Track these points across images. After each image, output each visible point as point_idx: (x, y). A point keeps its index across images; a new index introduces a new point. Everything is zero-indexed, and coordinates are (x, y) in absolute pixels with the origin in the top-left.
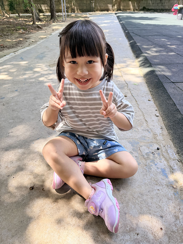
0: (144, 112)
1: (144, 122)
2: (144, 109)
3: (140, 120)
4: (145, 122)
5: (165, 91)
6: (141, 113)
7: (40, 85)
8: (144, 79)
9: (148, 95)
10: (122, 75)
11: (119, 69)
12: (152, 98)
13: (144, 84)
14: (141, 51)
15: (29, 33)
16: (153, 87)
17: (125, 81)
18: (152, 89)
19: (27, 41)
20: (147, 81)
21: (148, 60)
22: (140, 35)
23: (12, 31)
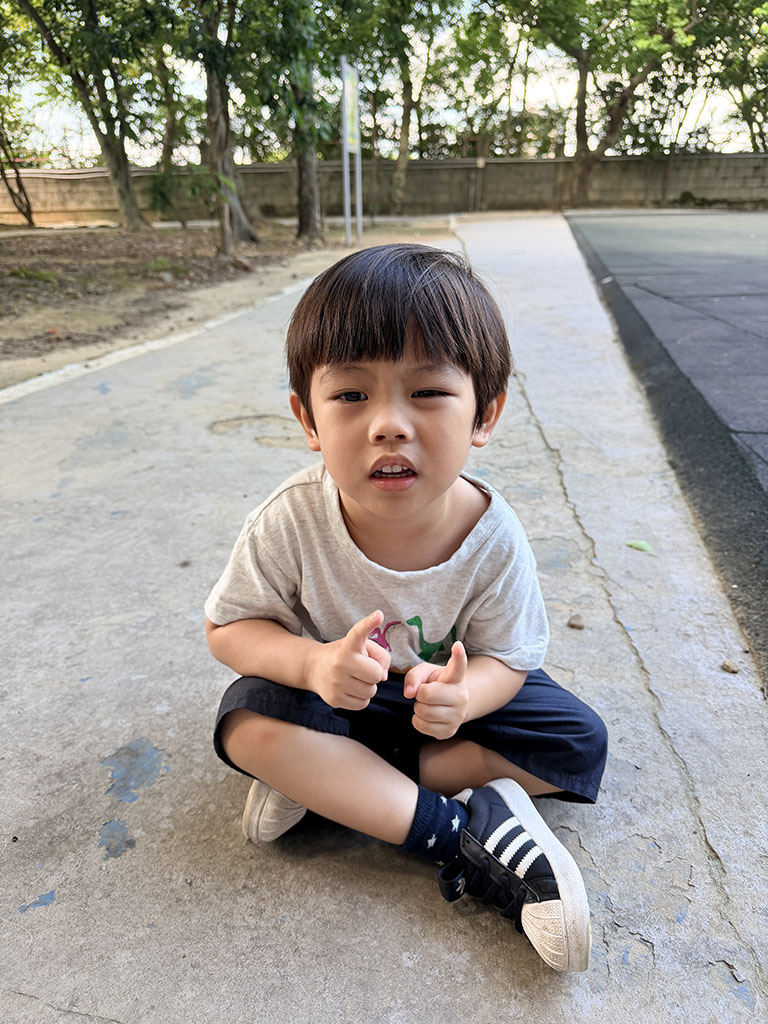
0: (693, 764)
1: (697, 869)
2: (697, 736)
3: (664, 844)
4: (702, 868)
6: (673, 778)
7: (111, 532)
8: (694, 514)
9: (718, 622)
10: (566, 485)
11: (552, 450)
12: (747, 652)
13: (692, 548)
14: (672, 363)
15: (195, 285)
16: (745, 574)
17: (581, 521)
18: (743, 586)
19: (167, 318)
20: (712, 533)
21: (713, 413)
22: (667, 294)
23: (125, 278)
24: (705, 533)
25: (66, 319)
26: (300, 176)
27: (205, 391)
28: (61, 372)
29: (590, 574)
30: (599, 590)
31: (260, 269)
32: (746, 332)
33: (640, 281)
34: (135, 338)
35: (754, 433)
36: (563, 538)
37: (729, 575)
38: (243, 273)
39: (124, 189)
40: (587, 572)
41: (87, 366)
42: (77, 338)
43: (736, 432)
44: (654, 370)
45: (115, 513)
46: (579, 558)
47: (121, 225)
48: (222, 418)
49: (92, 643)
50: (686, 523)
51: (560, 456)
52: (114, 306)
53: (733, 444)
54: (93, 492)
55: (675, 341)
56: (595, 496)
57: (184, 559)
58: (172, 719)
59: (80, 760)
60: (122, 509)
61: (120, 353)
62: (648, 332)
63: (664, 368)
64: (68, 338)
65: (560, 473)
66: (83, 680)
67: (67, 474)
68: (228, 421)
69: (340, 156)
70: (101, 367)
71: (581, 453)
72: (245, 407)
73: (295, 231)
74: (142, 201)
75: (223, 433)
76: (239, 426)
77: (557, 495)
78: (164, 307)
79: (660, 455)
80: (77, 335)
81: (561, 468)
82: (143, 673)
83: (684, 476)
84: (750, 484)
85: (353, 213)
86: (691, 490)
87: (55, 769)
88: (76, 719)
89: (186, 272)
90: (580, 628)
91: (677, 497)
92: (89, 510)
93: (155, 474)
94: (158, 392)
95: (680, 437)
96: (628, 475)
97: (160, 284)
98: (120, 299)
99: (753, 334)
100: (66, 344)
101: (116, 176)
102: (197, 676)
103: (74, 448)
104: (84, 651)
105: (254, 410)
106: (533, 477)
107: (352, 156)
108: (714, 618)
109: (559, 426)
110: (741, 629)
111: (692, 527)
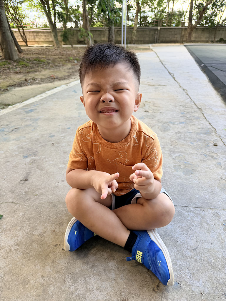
10: (205, 116)
11: (199, 109)
17: (211, 124)
22: (221, 69)
29: (216, 135)
30: (219, 139)
33: (213, 65)
36: (208, 128)
39: (55, 35)
40: (215, 135)
44: (222, 90)
46: (213, 132)
47: (54, 46)
51: (202, 110)
52: (64, 70)
56: (213, 119)
62: (218, 79)
64: (57, 78)
65: (203, 114)
67: (79, 111)
69: (121, 26)
70: (71, 86)
71: (207, 109)
74: (60, 38)
77: (204, 119)
81: (203, 112)
85: (124, 43)
90: (217, 145)
96: (220, 115)
97: (74, 64)
100: (57, 80)
101: (53, 31)
106: (196, 115)
107: (124, 26)
109: (199, 103)
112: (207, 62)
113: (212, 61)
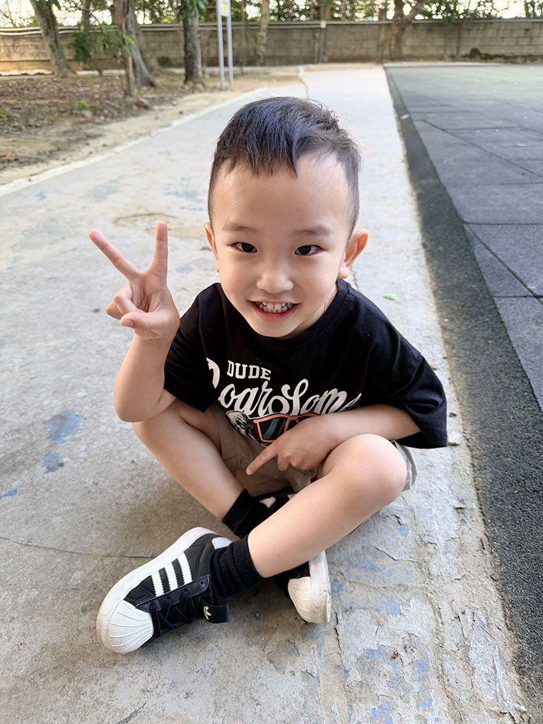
5: (499, 329)
7: (48, 291)
8: (431, 277)
9: (432, 341)
12: (445, 358)
13: (425, 298)
14: (437, 176)
15: (108, 119)
16: (454, 313)
17: (358, 282)
18: (452, 320)
19: (88, 144)
20: (439, 288)
21: (455, 210)
22: (444, 128)
23: (57, 114)
24: (435, 289)
25: (14, 146)
26: (186, 36)
27: (112, 197)
28: (12, 185)
31: (156, 107)
32: (492, 154)
33: (428, 118)
34: (64, 159)
35: (480, 224)
37: (445, 313)
38: (144, 111)
39: (54, 44)
41: (30, 180)
42: (22, 160)
43: (468, 223)
44: (424, 182)
45: (50, 279)
47: (53, 73)
48: (124, 215)
49: (37, 358)
50: (424, 283)
52: (49, 136)
53: (464, 231)
54: (36, 265)
55: (442, 161)
56: (369, 266)
57: (96, 307)
58: (87, 400)
59: (30, 423)
60: (55, 276)
61: (54, 170)
62: (426, 155)
63: (431, 180)
64: (16, 160)
66: (31, 379)
67: (18, 254)
68: (128, 217)
69: (216, 19)
70: (39, 181)
72: (140, 207)
73: (184, 78)
74: (69, 54)
75: (125, 226)
76: (136, 221)
78: (84, 137)
79: (418, 240)
80: (22, 157)
82: (70, 375)
83: (429, 253)
84: (469, 257)
85: (226, 64)
86: (432, 262)
87: (15, 428)
88: (27, 400)
89: (102, 110)
91: (423, 266)
92: (33, 277)
93: (76, 253)
94: (80, 197)
95: (432, 227)
96: (395, 252)
97: (82, 120)
98: (53, 131)
99: (497, 156)
100: (14, 164)
101: (47, 34)
102: (103, 376)
103: (22, 237)
104: (31, 362)
105: (146, 210)
107: (224, 19)
108: (429, 339)
110: (445, 346)
111: (428, 285)
112: (418, 110)
113: (433, 106)
